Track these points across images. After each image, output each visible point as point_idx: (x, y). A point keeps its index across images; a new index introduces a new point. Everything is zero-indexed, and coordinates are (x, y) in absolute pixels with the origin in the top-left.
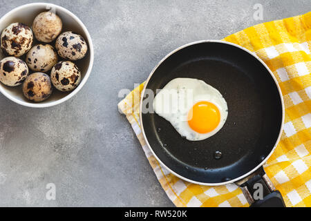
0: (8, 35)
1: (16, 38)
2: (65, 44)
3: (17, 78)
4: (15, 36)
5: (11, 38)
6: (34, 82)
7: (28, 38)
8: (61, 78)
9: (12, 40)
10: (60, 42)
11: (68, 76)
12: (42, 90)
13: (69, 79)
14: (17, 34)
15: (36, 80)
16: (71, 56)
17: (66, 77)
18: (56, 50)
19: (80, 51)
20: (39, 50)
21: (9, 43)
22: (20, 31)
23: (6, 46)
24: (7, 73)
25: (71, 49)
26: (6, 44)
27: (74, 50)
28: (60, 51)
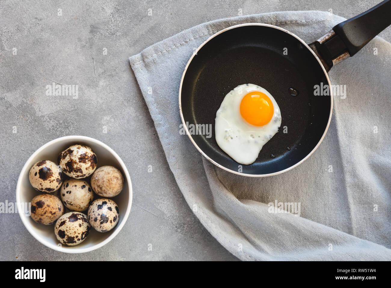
0: (75, 153)
1: (76, 163)
2: (100, 207)
3: (41, 187)
4: (78, 161)
5: (73, 158)
6: (45, 206)
7: (84, 173)
8: (63, 228)
9: (72, 160)
10: (100, 202)
11: (68, 234)
12: (42, 217)
13: (66, 236)
14: (80, 162)
15: (48, 206)
16: (93, 219)
17: (66, 233)
18: (91, 203)
19: (102, 223)
20: (80, 189)
21: (67, 159)
22: (85, 162)
23: (64, 157)
24: (38, 175)
25: (99, 215)
26: (66, 156)
27: (99, 218)
28: (92, 207)
